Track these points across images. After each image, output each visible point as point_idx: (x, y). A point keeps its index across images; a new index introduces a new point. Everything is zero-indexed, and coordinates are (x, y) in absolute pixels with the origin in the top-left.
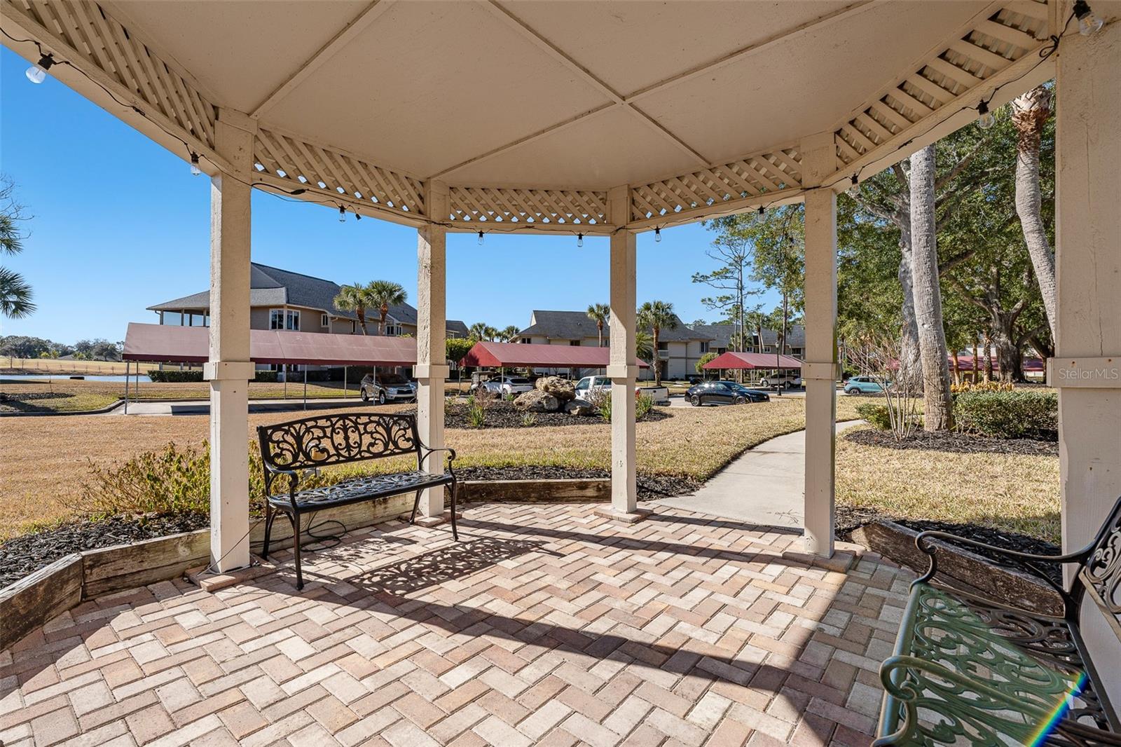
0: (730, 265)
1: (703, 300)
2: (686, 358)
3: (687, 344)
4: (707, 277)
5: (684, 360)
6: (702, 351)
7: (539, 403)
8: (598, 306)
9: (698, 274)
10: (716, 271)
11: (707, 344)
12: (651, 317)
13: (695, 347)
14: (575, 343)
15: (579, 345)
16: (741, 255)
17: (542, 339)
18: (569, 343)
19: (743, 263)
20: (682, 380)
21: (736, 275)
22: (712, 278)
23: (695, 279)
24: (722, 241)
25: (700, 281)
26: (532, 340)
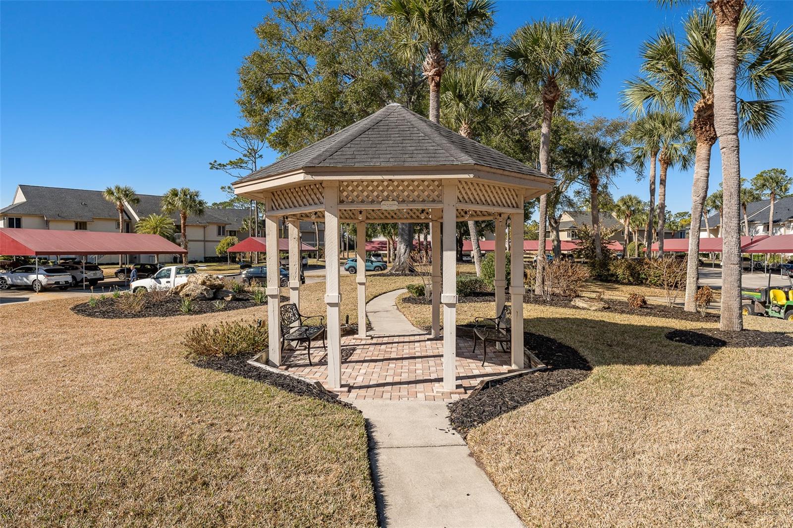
0: (245, 156)
1: (222, 188)
2: (205, 241)
3: (204, 227)
4: (224, 165)
5: (203, 243)
6: (219, 234)
7: (201, 293)
8: (118, 189)
9: (215, 161)
10: (232, 161)
11: (224, 228)
12: (179, 204)
13: (213, 230)
14: (81, 226)
15: (85, 229)
16: (255, 148)
17: (36, 220)
18: (73, 226)
19: (257, 156)
20: (201, 262)
21: (250, 166)
22: (229, 167)
23: (213, 166)
24: (238, 133)
25: (217, 169)
26: (25, 221)
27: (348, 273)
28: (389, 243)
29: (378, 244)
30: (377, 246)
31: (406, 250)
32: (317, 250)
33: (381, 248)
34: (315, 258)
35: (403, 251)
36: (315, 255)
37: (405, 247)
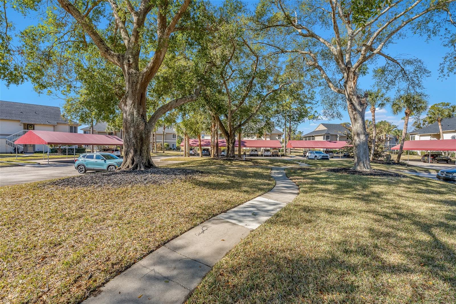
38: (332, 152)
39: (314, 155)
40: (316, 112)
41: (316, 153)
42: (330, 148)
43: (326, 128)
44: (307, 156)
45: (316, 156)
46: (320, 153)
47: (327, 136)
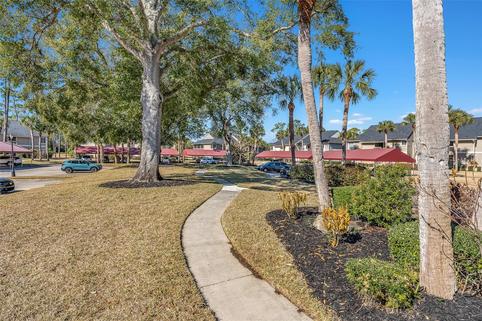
27: (64, 173)
28: (99, 148)
29: (88, 149)
30: (88, 150)
31: (153, 156)
32: (32, 152)
33: (90, 152)
34: (29, 158)
35: (149, 157)
36: (29, 156)
37: (152, 152)
38: (218, 159)
39: (207, 161)
40: (206, 126)
41: (208, 159)
42: (217, 156)
43: (213, 138)
44: (202, 162)
45: (208, 162)
46: (210, 159)
47: (214, 145)
